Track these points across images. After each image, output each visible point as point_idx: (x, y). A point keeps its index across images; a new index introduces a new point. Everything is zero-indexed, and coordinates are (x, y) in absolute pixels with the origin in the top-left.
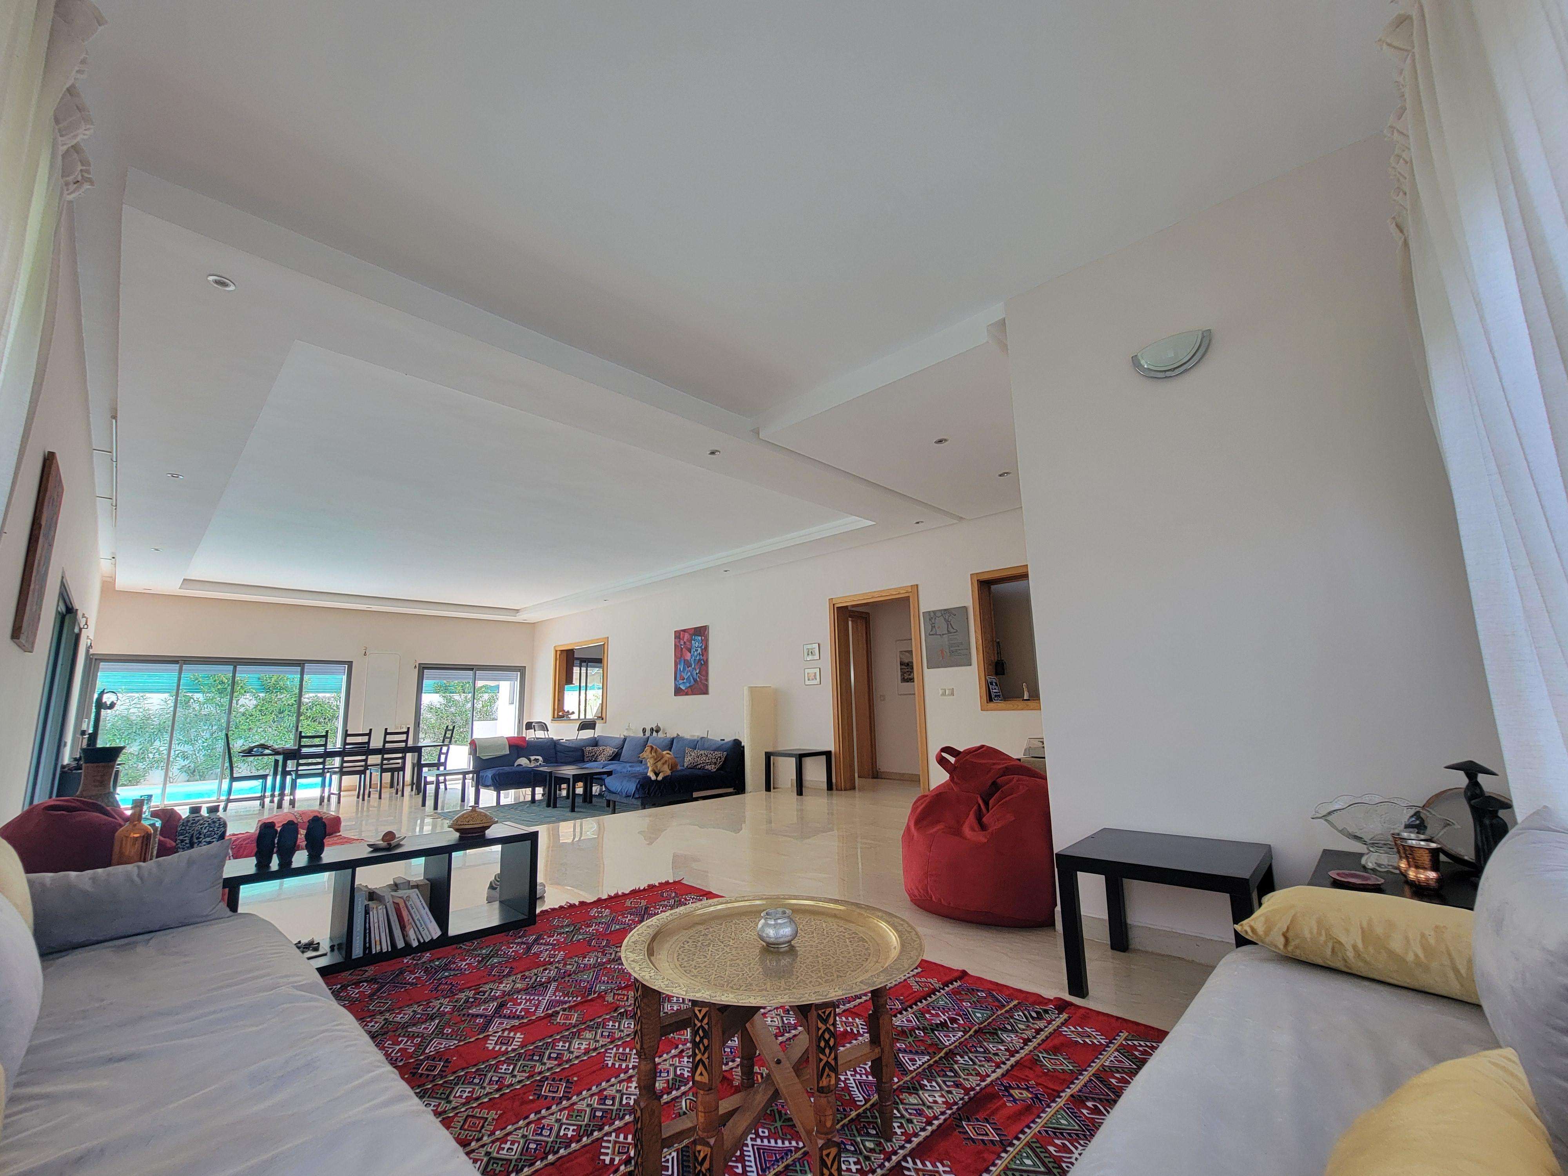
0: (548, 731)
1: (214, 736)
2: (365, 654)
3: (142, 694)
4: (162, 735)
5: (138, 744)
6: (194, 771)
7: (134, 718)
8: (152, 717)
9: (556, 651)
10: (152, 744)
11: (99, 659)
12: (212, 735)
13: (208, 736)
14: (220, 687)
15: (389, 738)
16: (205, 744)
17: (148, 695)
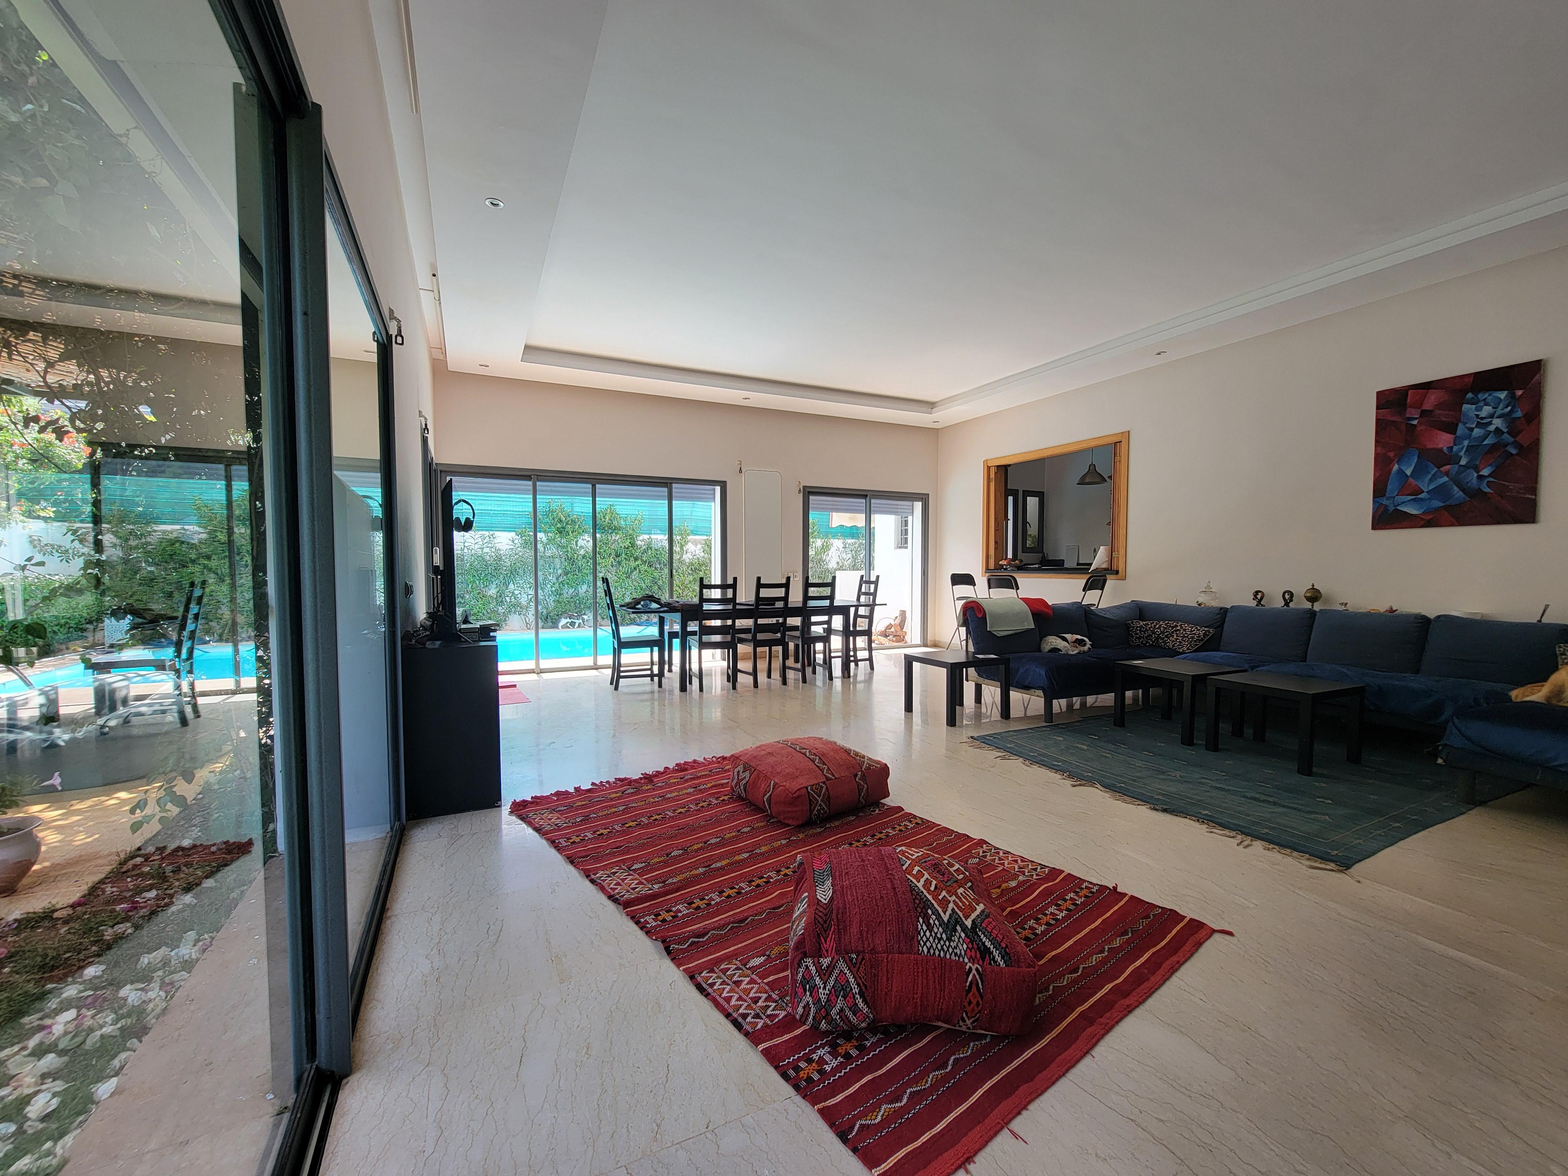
0: (1018, 588)
1: (561, 580)
2: (741, 471)
3: (491, 533)
4: (515, 577)
5: (494, 586)
6: (547, 618)
7: (488, 558)
8: (503, 558)
9: (989, 468)
10: (507, 587)
11: (445, 471)
12: (557, 579)
13: (554, 580)
14: (559, 525)
15: (813, 592)
16: (554, 589)
17: (497, 534)
